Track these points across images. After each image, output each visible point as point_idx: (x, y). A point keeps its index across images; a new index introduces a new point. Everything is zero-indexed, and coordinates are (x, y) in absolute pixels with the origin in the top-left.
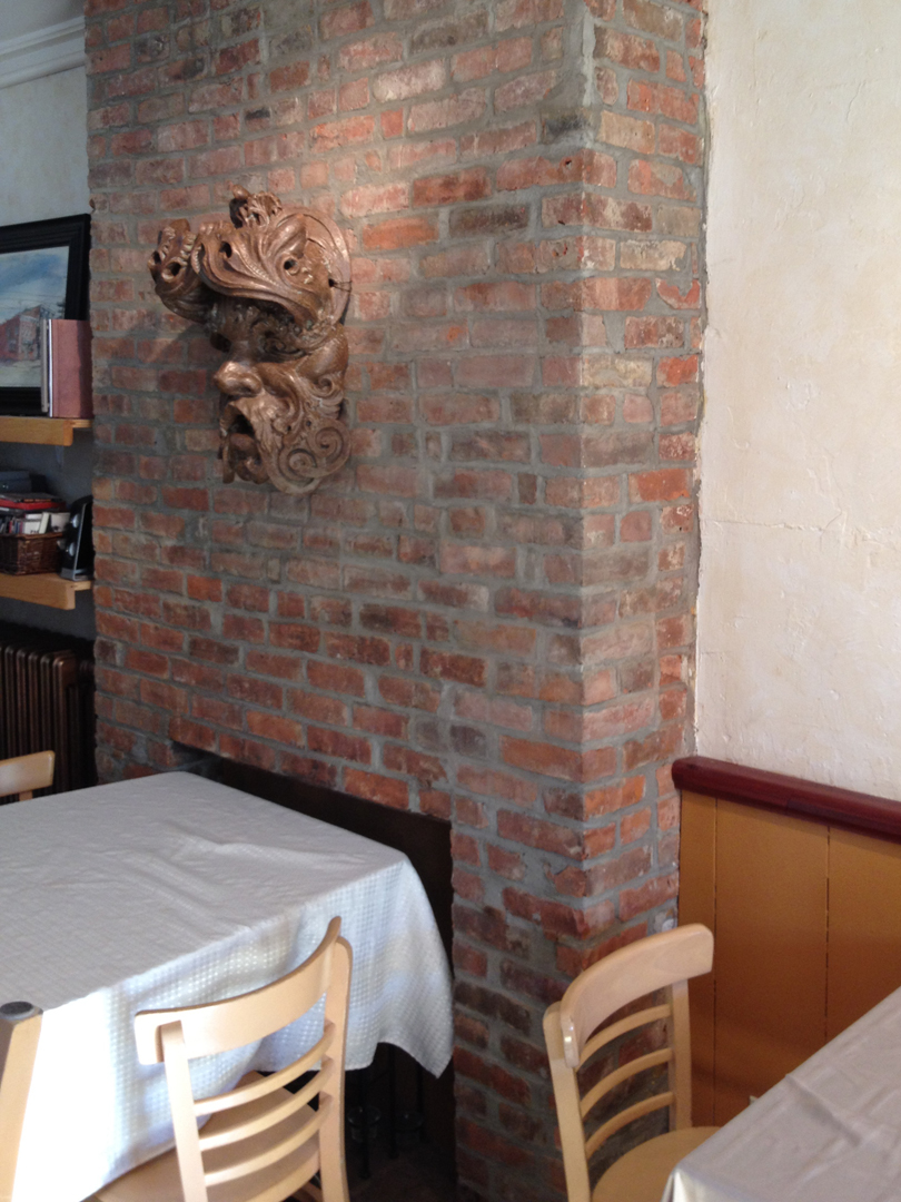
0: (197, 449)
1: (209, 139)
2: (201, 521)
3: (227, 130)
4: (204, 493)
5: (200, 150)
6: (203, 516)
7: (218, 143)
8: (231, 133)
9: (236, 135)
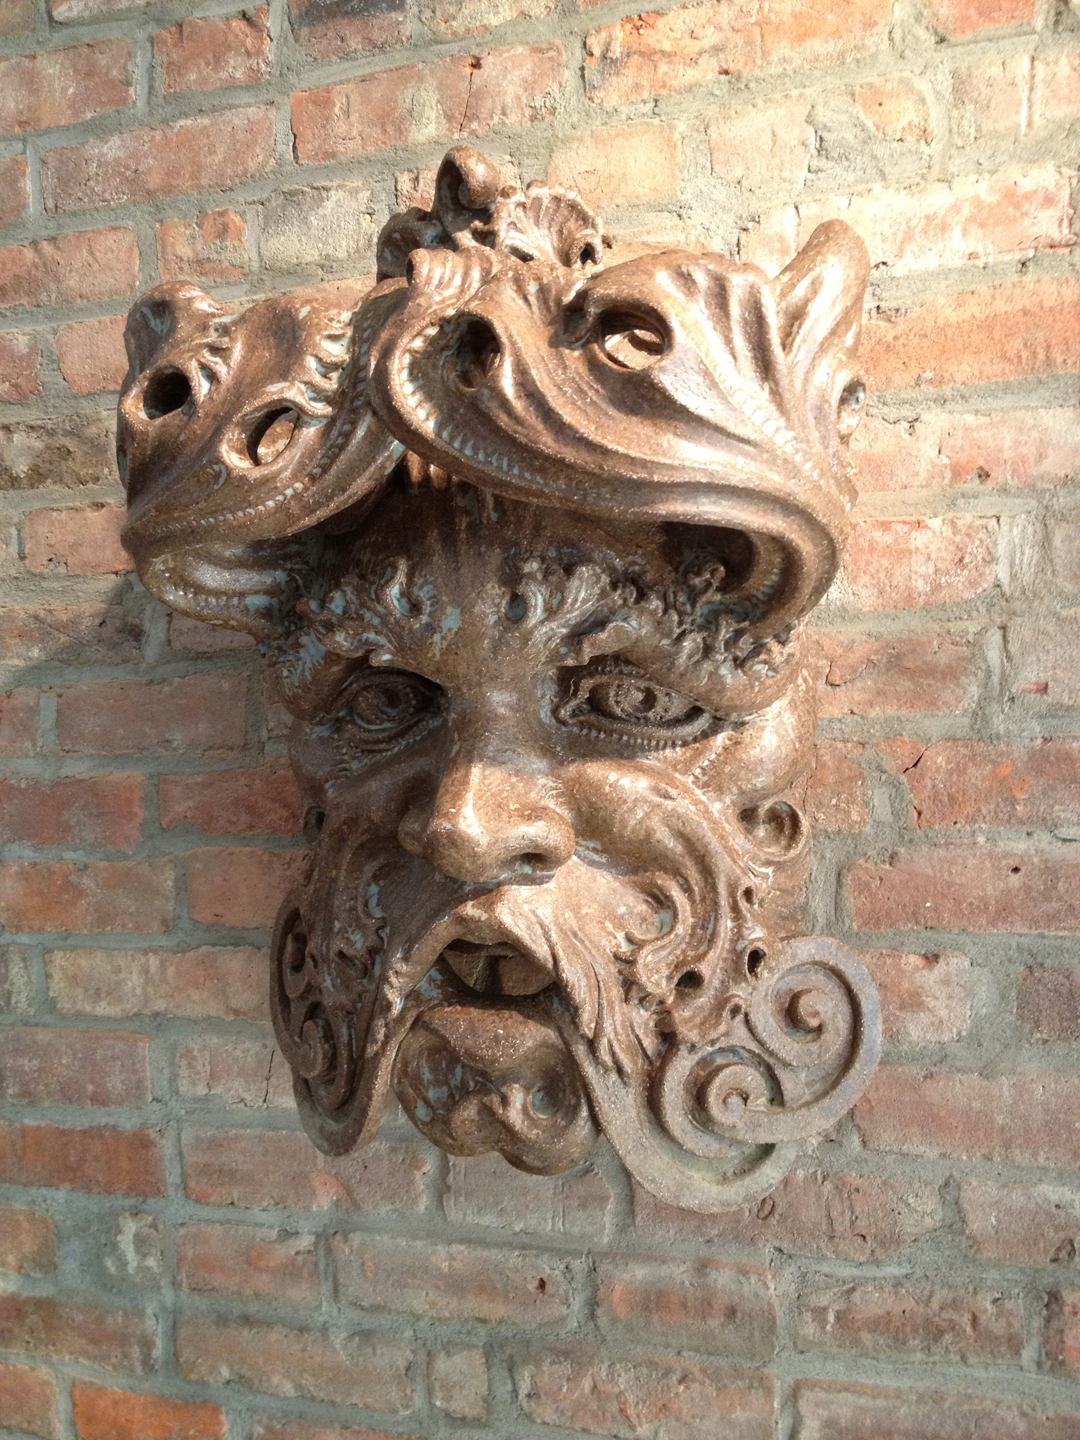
0: (103, 1009)
1: (137, 93)
2: (130, 1227)
3: (218, 61)
4: (141, 1143)
5: (99, 129)
6: (136, 1214)
7: (180, 103)
8: (236, 68)
9: (254, 73)
